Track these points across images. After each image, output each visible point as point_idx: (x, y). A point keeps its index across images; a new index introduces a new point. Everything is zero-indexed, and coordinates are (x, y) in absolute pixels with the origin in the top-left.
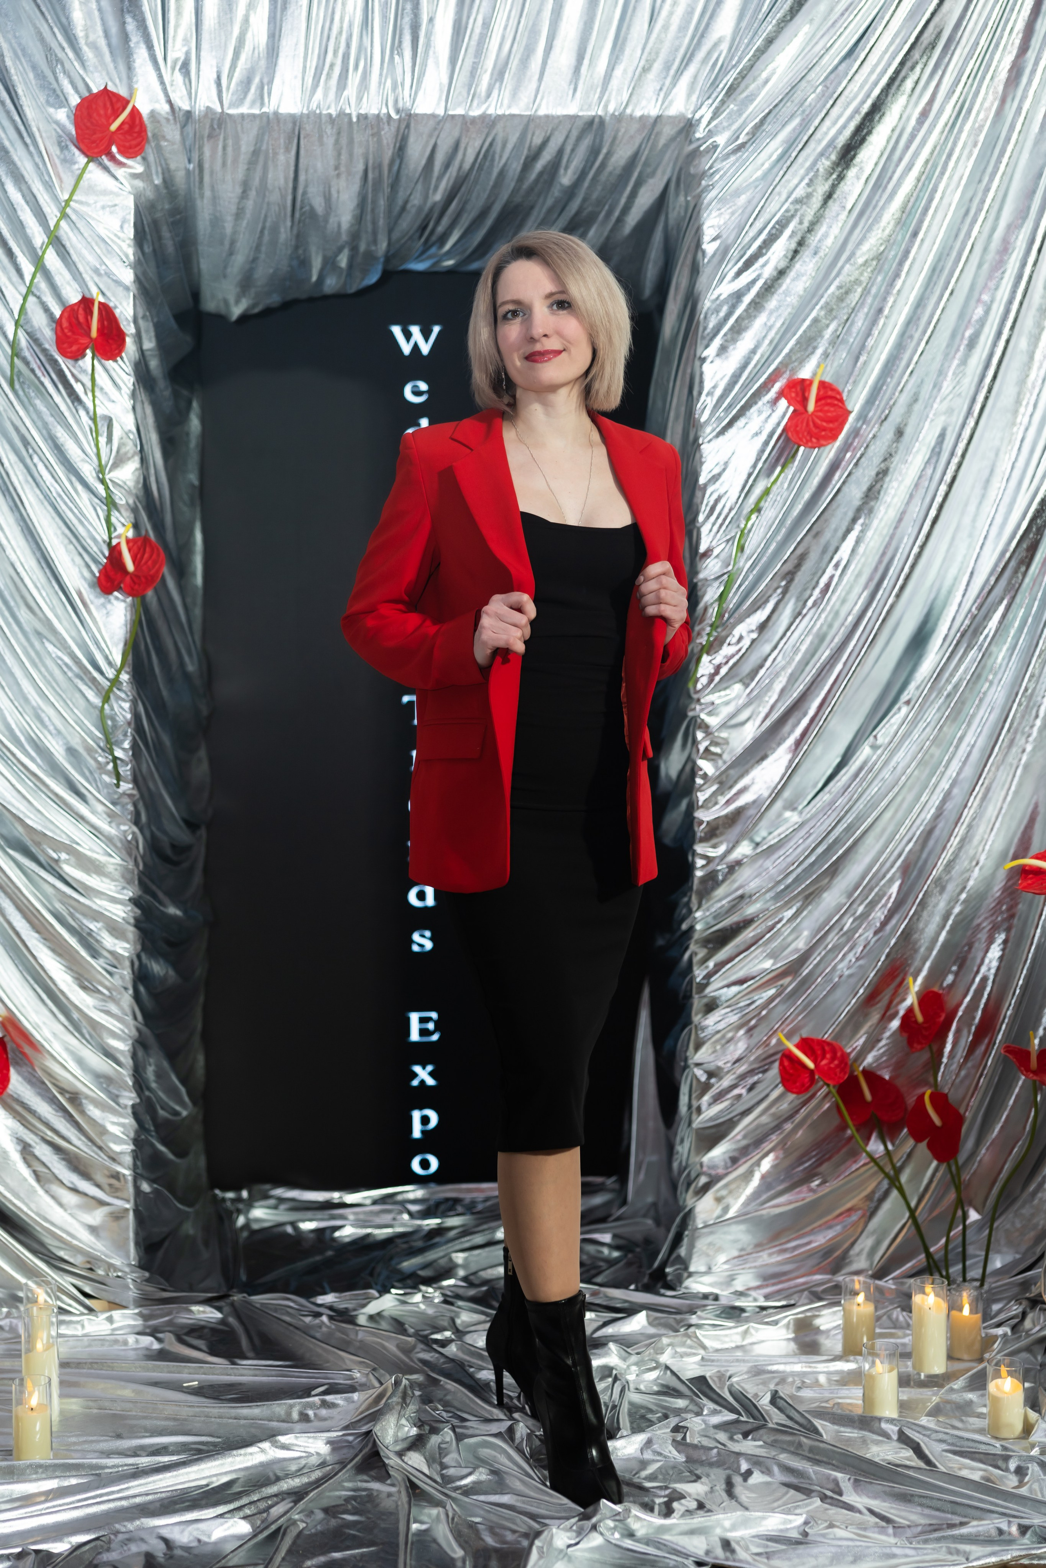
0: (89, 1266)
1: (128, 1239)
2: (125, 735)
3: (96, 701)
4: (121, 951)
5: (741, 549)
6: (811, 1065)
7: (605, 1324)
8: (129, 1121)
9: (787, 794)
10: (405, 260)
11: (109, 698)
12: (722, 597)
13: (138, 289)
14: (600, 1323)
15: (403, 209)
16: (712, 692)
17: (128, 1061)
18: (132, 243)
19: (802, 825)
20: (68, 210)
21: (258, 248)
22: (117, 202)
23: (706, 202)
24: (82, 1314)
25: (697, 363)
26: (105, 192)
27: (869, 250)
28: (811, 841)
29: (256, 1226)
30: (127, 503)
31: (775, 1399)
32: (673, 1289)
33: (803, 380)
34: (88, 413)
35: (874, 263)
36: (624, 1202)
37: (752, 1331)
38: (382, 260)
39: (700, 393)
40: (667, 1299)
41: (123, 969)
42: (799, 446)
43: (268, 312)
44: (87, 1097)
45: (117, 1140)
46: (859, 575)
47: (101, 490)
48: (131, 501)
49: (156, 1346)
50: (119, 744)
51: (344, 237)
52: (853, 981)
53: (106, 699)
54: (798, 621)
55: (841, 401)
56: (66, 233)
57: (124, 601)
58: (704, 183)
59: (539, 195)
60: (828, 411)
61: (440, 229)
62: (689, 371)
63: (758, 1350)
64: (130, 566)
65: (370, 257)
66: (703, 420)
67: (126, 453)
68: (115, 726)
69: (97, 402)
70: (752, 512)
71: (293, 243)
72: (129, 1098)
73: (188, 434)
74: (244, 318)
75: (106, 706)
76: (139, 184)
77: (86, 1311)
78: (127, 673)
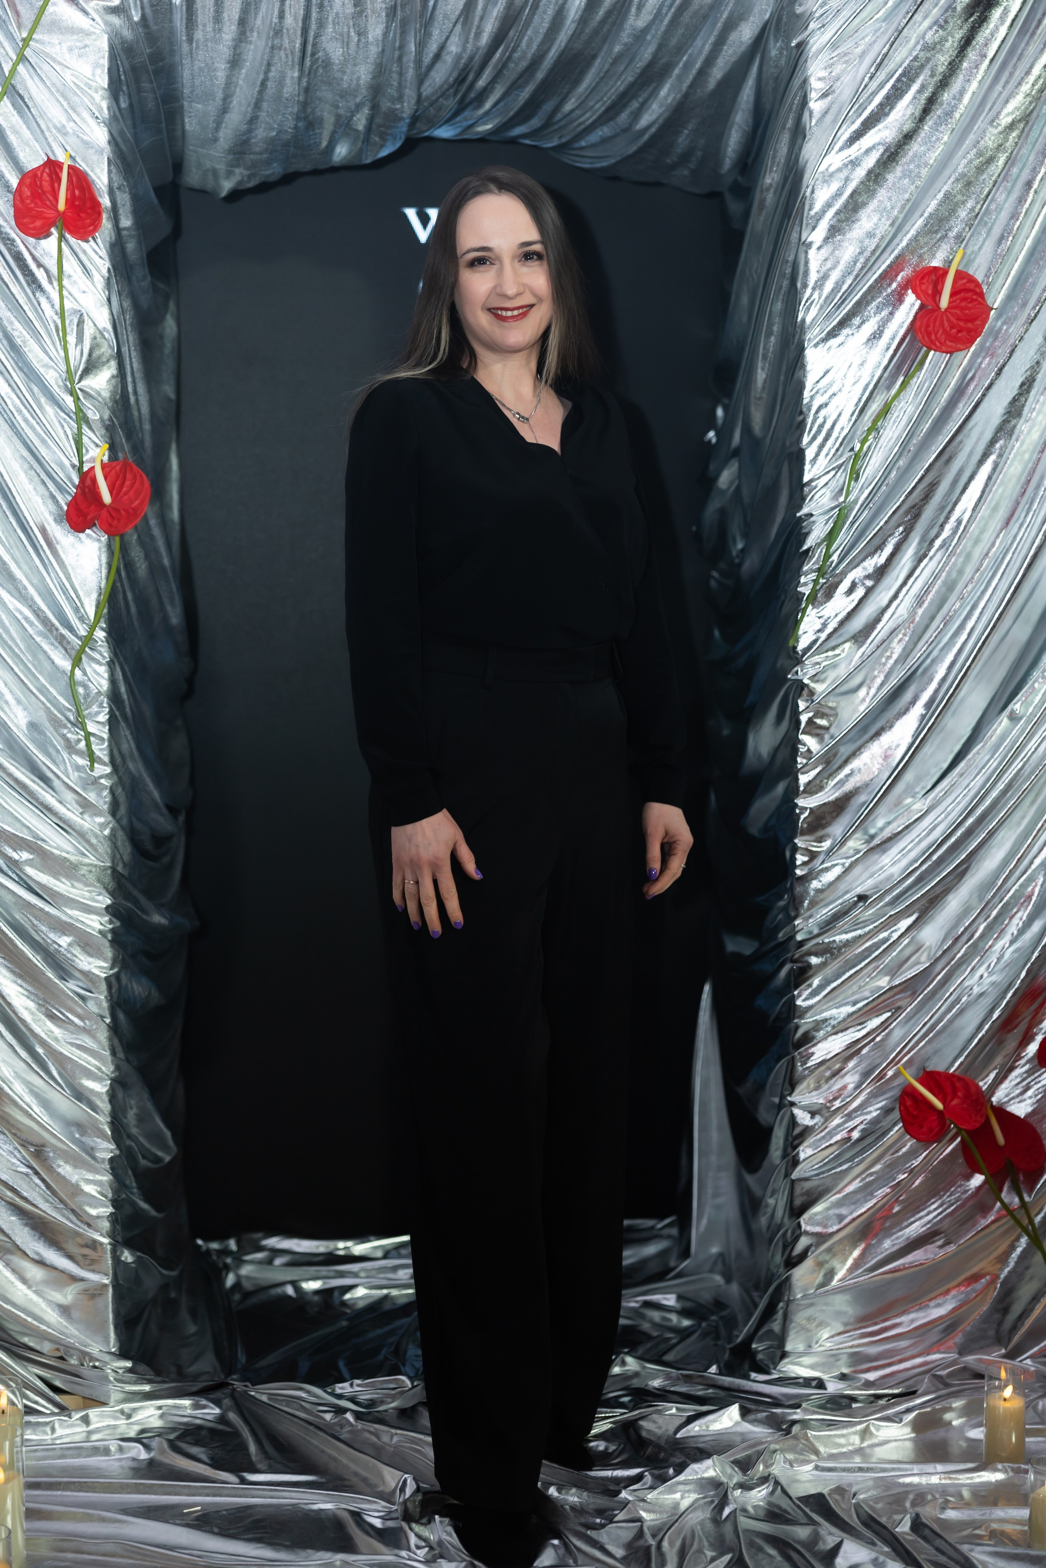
0: (59, 1354)
1: (107, 1321)
2: (101, 706)
3: (65, 664)
4: (96, 971)
5: (855, 475)
6: (939, 1105)
7: (690, 1420)
8: (106, 1178)
9: (909, 776)
10: (433, 123)
11: (81, 659)
12: (831, 536)
13: (114, 152)
14: (684, 1419)
15: (437, 56)
16: (818, 652)
17: (105, 1106)
18: (106, 94)
19: (927, 812)
20: (28, 53)
21: (257, 105)
22: (88, 42)
23: (814, 49)
24: (53, 1414)
25: (802, 249)
26: (73, 30)
27: (1017, 109)
28: (937, 834)
29: (247, 1285)
30: (101, 419)
31: (917, 1525)
32: (767, 1372)
33: (936, 269)
34: (53, 306)
35: (1022, 125)
36: (685, 1253)
37: (872, 1428)
38: (407, 121)
39: (805, 286)
40: (757, 1383)
41: (100, 993)
42: (930, 349)
43: (264, 187)
44: (55, 1149)
45: (93, 1201)
46: (995, 509)
47: (69, 401)
48: (106, 417)
49: (144, 1455)
50: (91, 716)
51: (364, 92)
52: (986, 1002)
53: (77, 662)
54: (922, 565)
55: (981, 295)
56: (23, 81)
57: (99, 540)
58: (812, 26)
59: (604, 40)
60: (966, 308)
61: (481, 83)
62: (791, 258)
63: (881, 1453)
64: (107, 498)
65: (393, 117)
66: (808, 320)
67: (99, 357)
68: (87, 695)
69: (65, 293)
70: (869, 431)
71: (301, 98)
72: (106, 1149)
73: (161, 337)
74: (235, 195)
75: (78, 673)
76: (116, 20)
77: (56, 1410)
78: (102, 629)
